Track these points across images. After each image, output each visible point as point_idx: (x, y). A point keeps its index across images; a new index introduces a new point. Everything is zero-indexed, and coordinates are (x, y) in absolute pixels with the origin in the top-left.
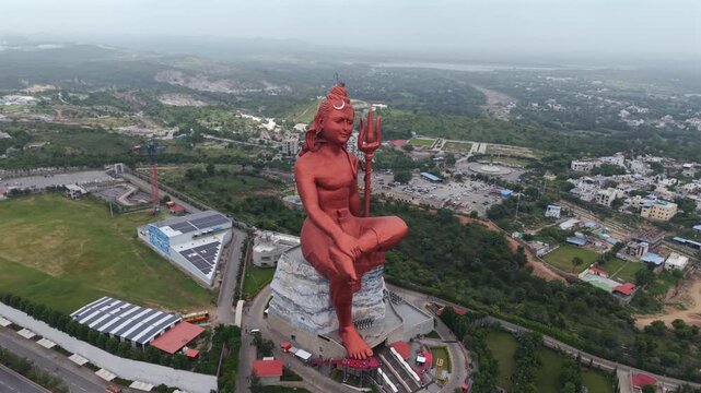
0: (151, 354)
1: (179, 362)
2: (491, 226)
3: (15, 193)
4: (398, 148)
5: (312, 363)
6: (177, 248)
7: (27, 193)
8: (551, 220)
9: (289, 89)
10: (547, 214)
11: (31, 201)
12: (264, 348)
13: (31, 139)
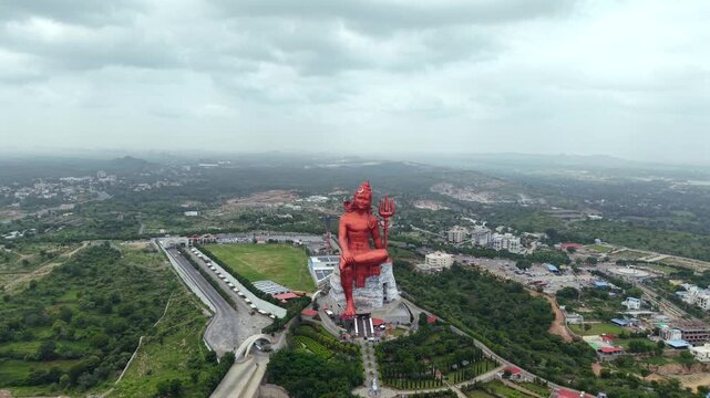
0: (268, 298)
1: (277, 302)
2: (552, 301)
3: (271, 241)
4: (565, 250)
5: (332, 317)
6: (315, 269)
7: (276, 242)
8: (625, 308)
9: (542, 201)
10: (623, 303)
11: (275, 246)
12: (316, 307)
13: (302, 219)
